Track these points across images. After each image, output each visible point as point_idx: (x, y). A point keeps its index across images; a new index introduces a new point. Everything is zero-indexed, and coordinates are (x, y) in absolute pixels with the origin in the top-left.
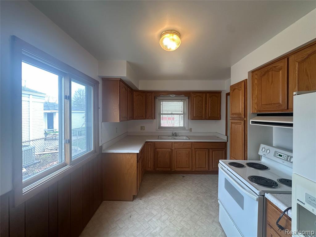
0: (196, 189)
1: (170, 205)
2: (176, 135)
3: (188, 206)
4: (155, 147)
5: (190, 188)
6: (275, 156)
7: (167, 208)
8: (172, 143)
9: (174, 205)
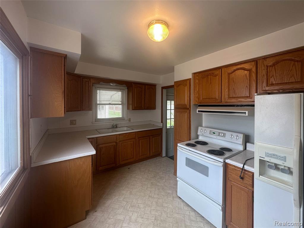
0: (146, 176)
1: (133, 201)
2: (116, 127)
3: (149, 194)
4: (97, 143)
5: (141, 177)
6: (210, 134)
7: (131, 206)
8: (117, 136)
9: (136, 199)
